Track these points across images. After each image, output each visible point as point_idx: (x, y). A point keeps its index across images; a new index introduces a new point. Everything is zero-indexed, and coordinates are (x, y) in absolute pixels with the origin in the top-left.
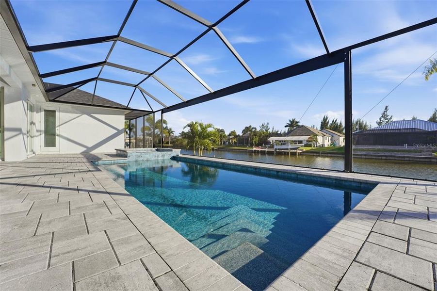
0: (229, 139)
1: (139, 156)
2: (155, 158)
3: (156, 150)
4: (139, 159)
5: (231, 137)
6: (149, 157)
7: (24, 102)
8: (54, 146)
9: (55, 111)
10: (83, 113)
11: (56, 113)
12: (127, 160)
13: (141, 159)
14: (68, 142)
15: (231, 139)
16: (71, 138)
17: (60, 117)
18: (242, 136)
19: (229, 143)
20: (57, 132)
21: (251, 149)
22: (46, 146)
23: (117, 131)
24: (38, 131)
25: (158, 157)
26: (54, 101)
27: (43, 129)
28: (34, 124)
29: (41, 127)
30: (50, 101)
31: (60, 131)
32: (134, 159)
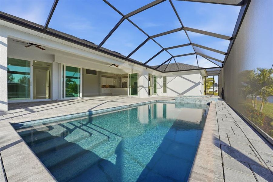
1: (182, 100)
2: (193, 103)
4: (182, 102)
6: (189, 101)
7: (145, 76)
8: (166, 93)
10: (177, 76)
11: (167, 77)
12: (175, 102)
13: (183, 102)
14: (170, 90)
16: (172, 89)
17: (168, 79)
22: (163, 93)
23: (195, 84)
24: (160, 86)
25: (196, 101)
26: (164, 72)
27: (162, 85)
28: (158, 83)
29: (162, 84)
30: (163, 72)
31: (168, 85)
32: (179, 102)
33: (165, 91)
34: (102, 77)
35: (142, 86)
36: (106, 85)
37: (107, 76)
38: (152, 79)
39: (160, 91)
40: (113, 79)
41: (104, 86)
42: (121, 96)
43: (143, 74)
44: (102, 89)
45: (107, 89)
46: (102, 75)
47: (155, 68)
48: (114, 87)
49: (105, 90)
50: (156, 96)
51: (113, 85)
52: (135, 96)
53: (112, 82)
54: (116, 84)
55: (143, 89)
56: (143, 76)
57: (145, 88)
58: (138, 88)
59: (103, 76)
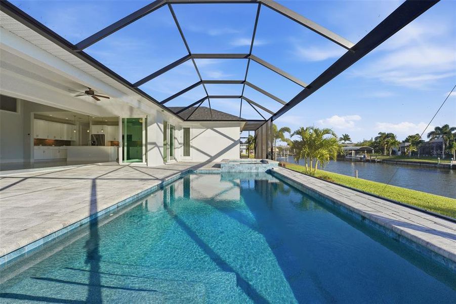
0: (404, 147)
1: (232, 167)
3: (261, 161)
4: (231, 171)
5: (407, 144)
6: (242, 169)
7: (159, 124)
8: (189, 156)
9: (189, 128)
10: (208, 128)
11: (190, 129)
12: (219, 171)
13: (233, 170)
14: (197, 151)
15: (408, 146)
16: (199, 148)
17: (193, 132)
18: (428, 143)
19: (403, 153)
20: (191, 144)
21: (446, 163)
22: (184, 155)
23: (233, 142)
24: (180, 144)
25: (251, 169)
26: (187, 120)
27: (183, 142)
28: (176, 139)
29: (181, 141)
30: (185, 121)
31: (192, 143)
32: (227, 171)
33: (187, 153)
34: (35, 118)
35: (154, 144)
36: (46, 138)
37: (50, 117)
38: (168, 131)
39: (179, 152)
40: (65, 126)
41: (40, 142)
42: (99, 164)
43: (156, 121)
44: (36, 147)
45: (51, 147)
46: (35, 115)
47: (175, 112)
48: (68, 143)
49: (44, 152)
50: (174, 161)
51: (65, 139)
52: (135, 164)
53: (62, 131)
54: (75, 138)
55: (156, 148)
56: (156, 124)
57: (158, 147)
58: (144, 148)
59: (38, 117)
